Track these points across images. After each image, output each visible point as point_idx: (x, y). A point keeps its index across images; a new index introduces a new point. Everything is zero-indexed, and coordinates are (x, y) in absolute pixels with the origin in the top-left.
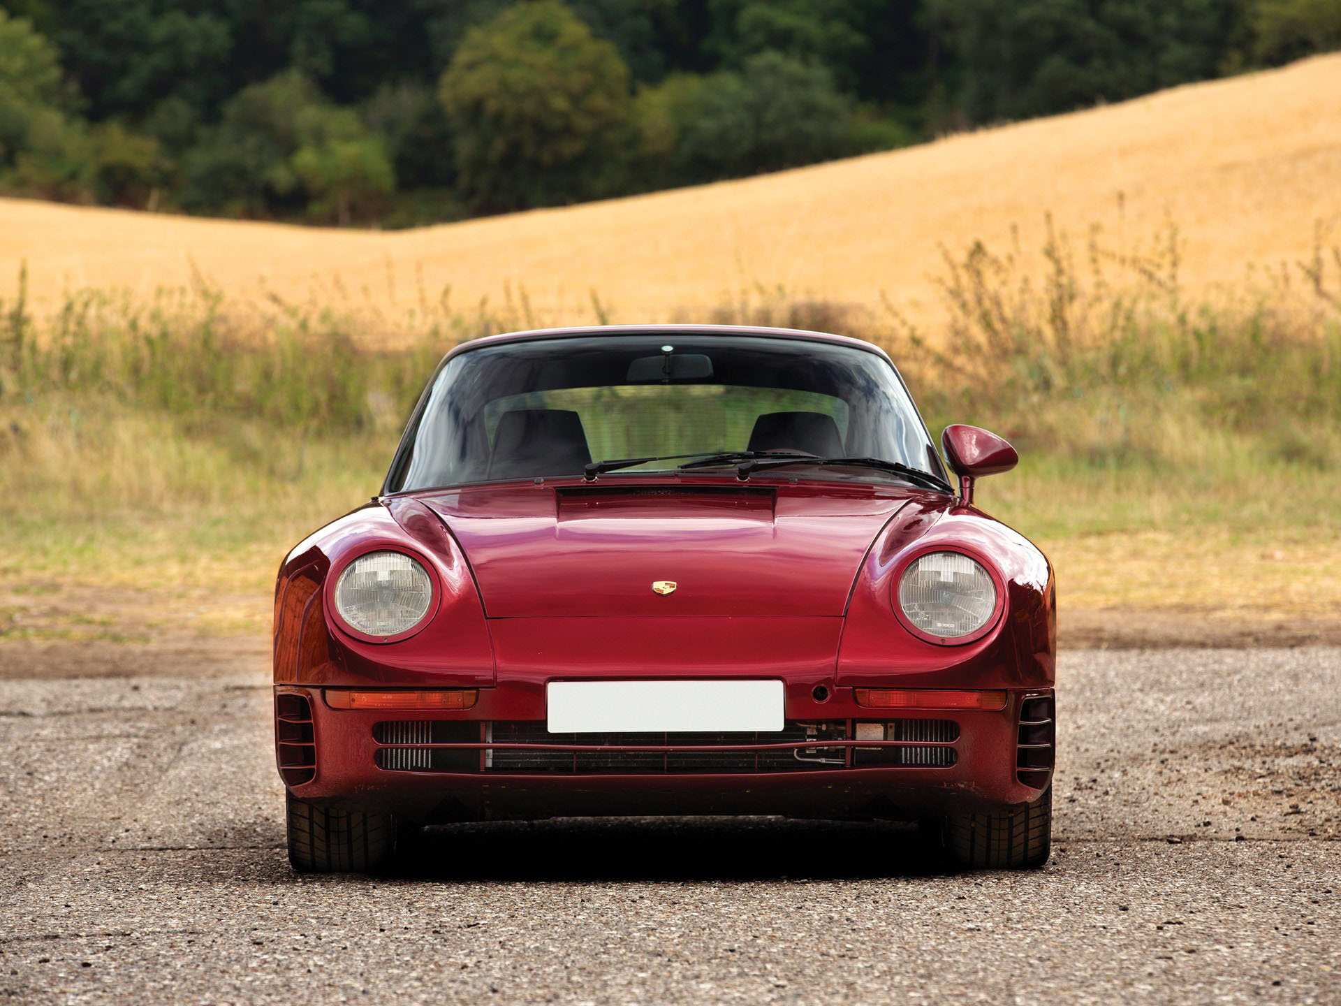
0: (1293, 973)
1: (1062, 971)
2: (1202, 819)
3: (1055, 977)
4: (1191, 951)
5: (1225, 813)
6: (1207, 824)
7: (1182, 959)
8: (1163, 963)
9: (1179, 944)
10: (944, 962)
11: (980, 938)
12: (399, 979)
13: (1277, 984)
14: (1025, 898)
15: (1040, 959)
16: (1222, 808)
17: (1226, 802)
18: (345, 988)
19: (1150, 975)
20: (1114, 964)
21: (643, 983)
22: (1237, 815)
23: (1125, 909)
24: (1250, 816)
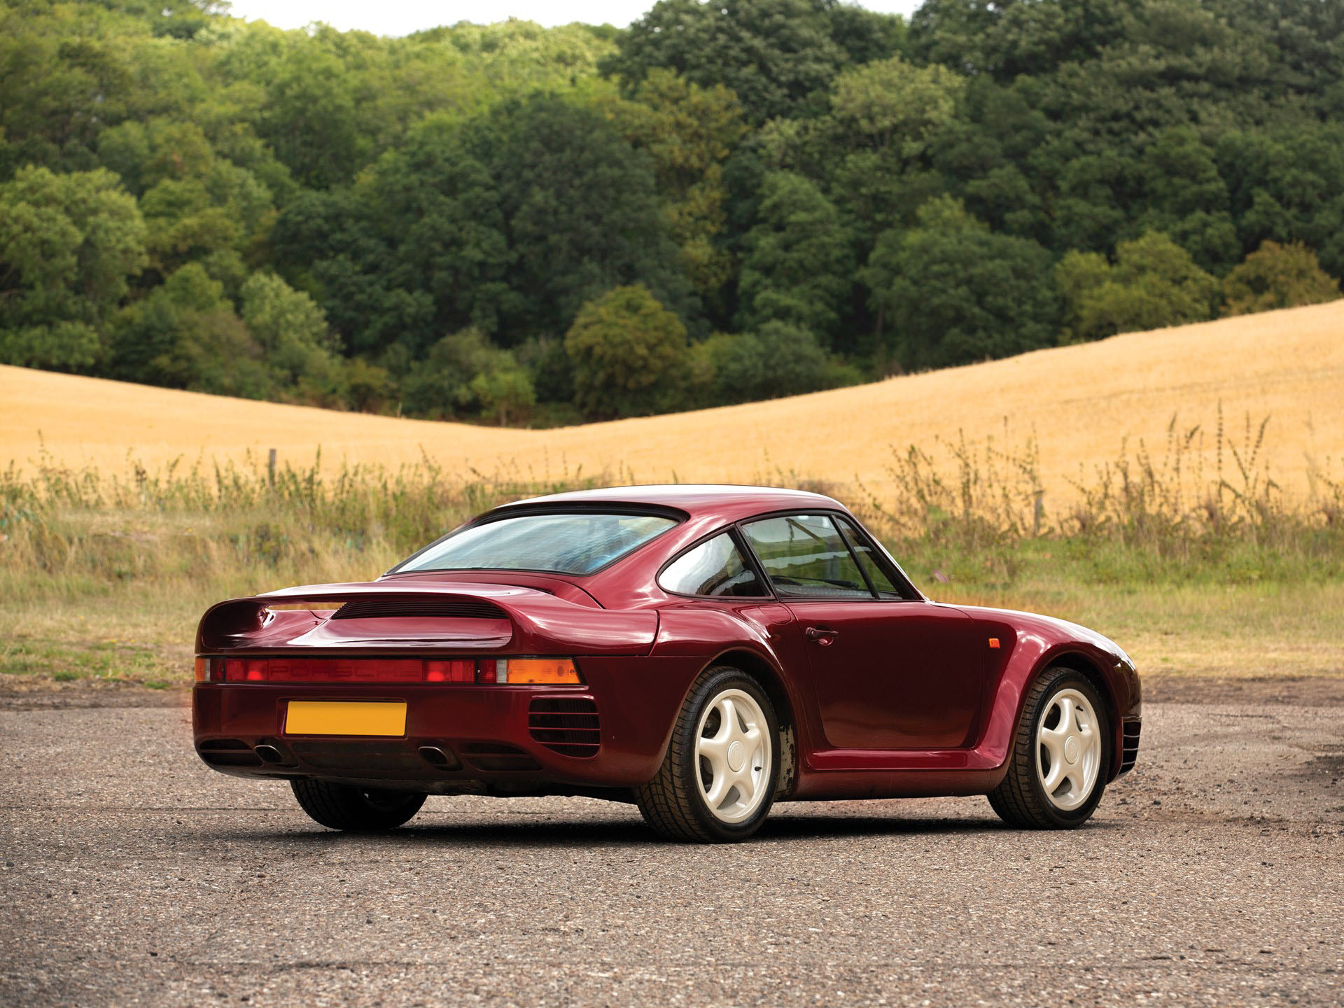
0: (1134, 897)
1: (995, 894)
3: (991, 898)
4: (1072, 884)
7: (1067, 888)
8: (1056, 891)
9: (1064, 879)
10: (923, 888)
11: (943, 875)
12: (591, 892)
13: (1125, 903)
14: (966, 851)
15: (981, 887)
19: (1049, 897)
20: (1026, 890)
21: (741, 897)
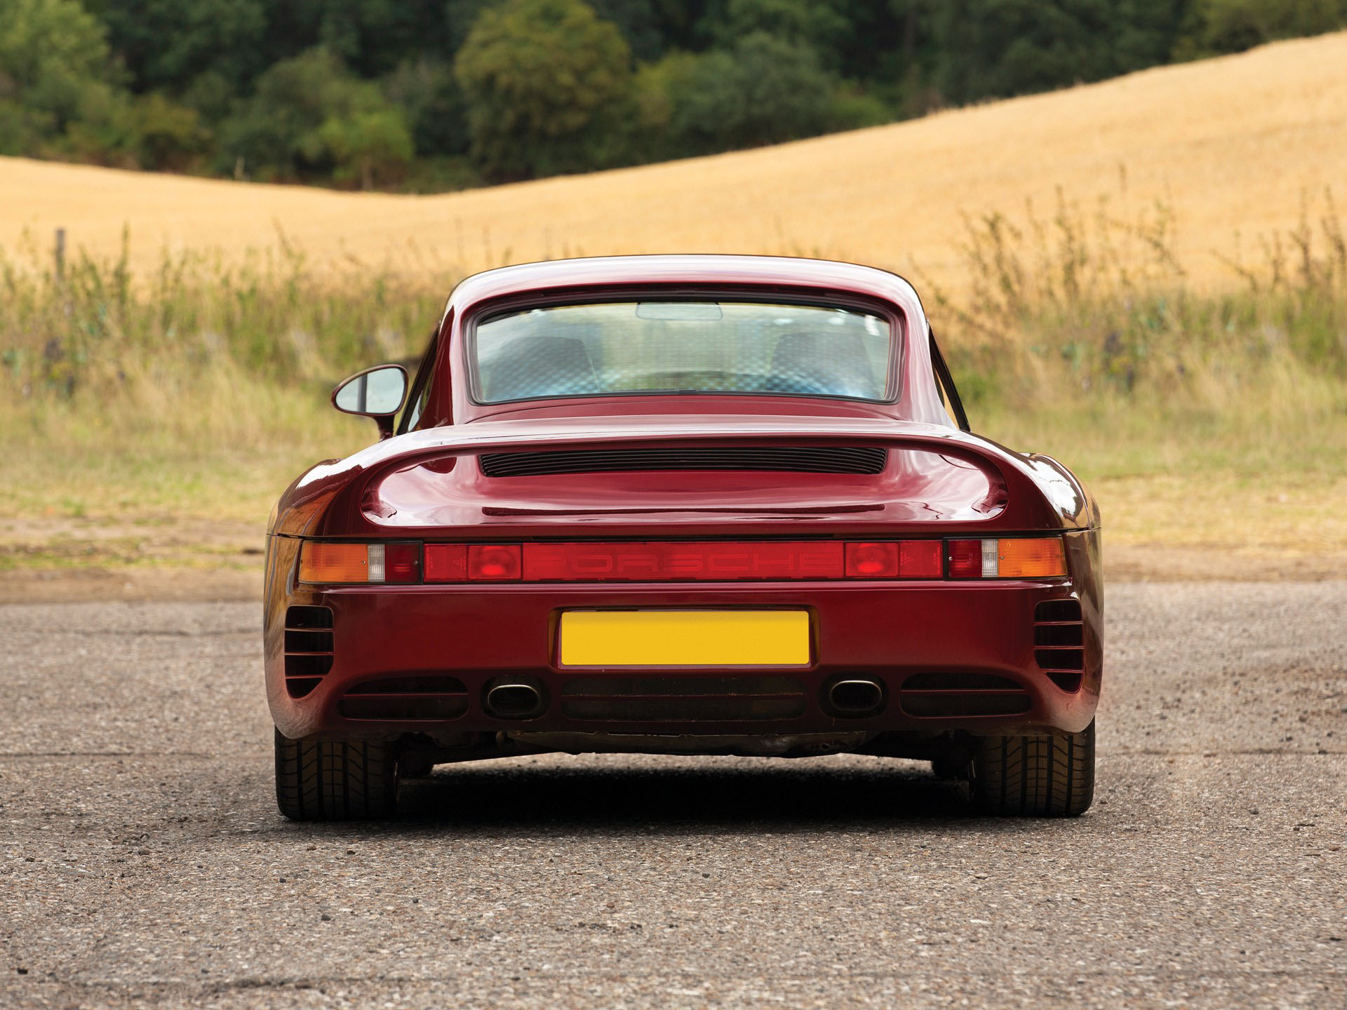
1: (1226, 866)
2: (1283, 735)
3: (1223, 872)
4: (1335, 850)
5: (1303, 729)
6: (1290, 739)
7: (1330, 856)
8: (1314, 860)
9: (1320, 843)
10: (1118, 859)
11: (1141, 838)
14: (1160, 803)
15: (1202, 855)
16: (1299, 725)
17: (1302, 720)
18: (591, 876)
19: (1307, 869)
20: (1270, 860)
22: (1313, 731)
23: (1256, 813)
24: (1326, 733)
